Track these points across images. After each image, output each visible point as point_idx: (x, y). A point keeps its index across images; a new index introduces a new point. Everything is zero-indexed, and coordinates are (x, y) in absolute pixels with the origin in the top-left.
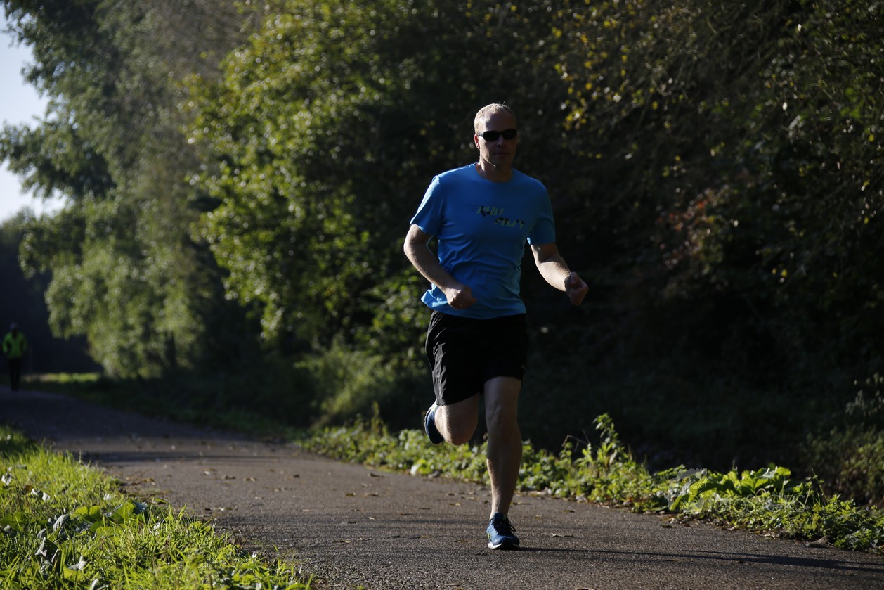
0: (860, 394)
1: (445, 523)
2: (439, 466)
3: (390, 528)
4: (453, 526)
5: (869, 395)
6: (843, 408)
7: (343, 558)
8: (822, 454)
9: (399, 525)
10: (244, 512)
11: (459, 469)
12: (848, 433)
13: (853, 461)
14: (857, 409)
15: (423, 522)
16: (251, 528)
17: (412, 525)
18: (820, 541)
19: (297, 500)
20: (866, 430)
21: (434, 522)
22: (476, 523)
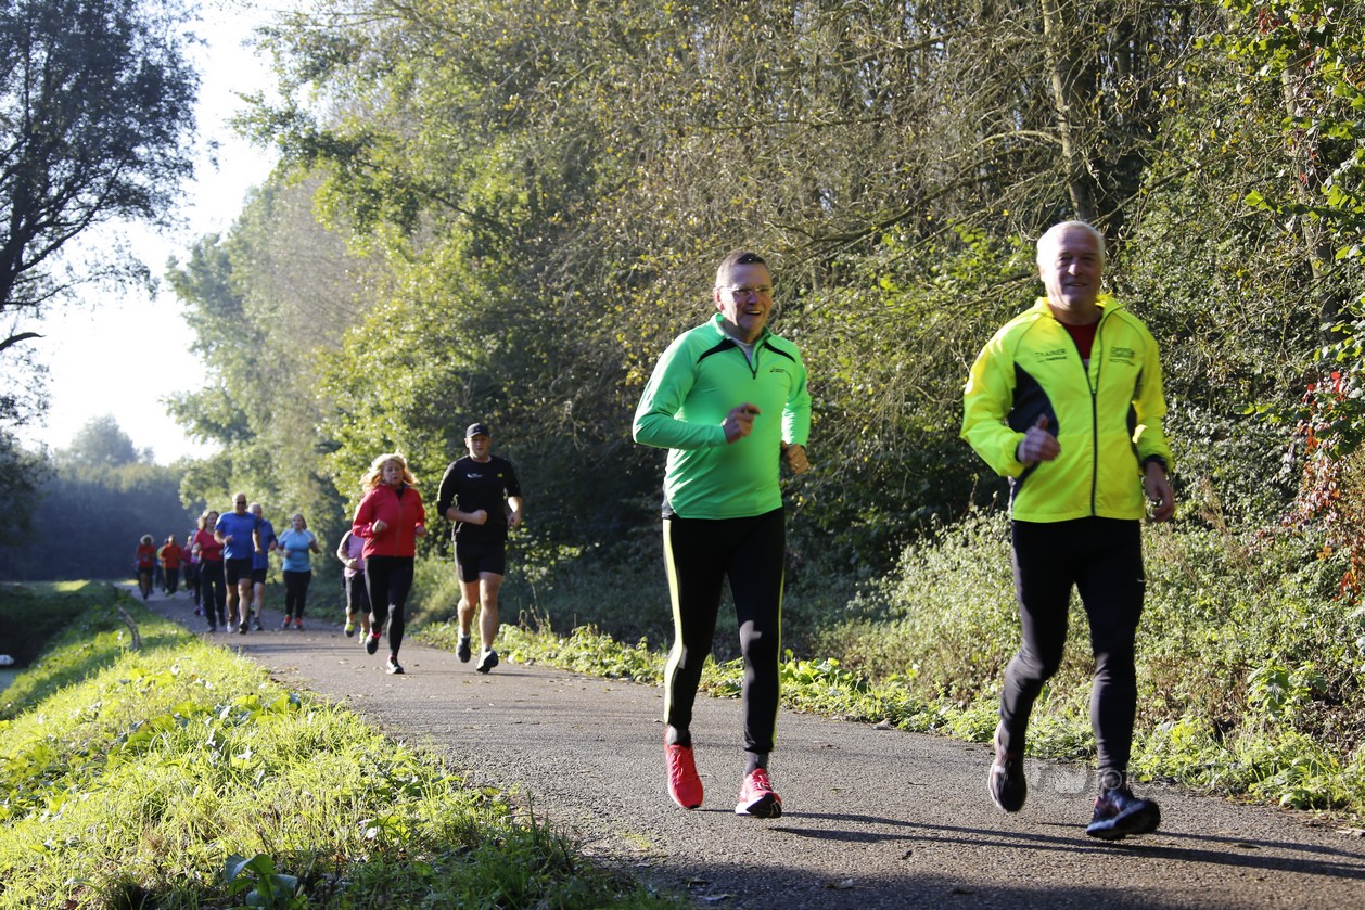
0: (859, 593)
1: (556, 709)
2: (532, 655)
3: (510, 715)
4: (564, 712)
5: (865, 595)
6: (845, 604)
7: (478, 744)
8: (829, 642)
9: (516, 711)
10: (380, 699)
11: (550, 657)
12: (849, 625)
13: (855, 647)
14: (856, 606)
15: (538, 708)
16: (389, 715)
17: (529, 711)
18: (882, 724)
19: (422, 687)
20: (863, 623)
21: (546, 708)
22: (584, 709)
